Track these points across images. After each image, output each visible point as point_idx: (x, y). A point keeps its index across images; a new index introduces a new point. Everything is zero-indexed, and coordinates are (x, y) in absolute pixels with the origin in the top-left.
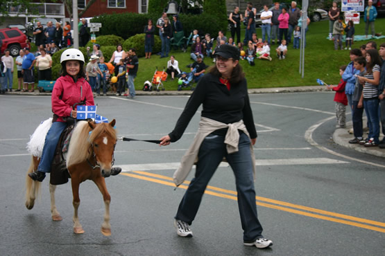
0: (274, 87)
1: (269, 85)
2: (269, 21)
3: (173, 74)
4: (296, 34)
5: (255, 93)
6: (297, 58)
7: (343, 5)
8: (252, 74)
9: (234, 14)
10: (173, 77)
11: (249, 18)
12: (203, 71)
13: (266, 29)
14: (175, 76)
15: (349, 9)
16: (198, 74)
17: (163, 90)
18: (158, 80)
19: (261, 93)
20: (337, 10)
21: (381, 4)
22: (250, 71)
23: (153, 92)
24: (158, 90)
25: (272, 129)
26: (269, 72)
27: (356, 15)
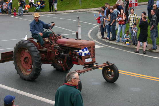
0: (71, 10)
1: (69, 9)
3: (32, 5)
5: (64, 13)
8: (62, 4)
10: (32, 6)
12: (44, 4)
14: (33, 6)
16: (42, 5)
17: (29, 12)
19: (66, 13)
22: (61, 3)
23: (25, 13)
24: (27, 13)
26: (68, 3)
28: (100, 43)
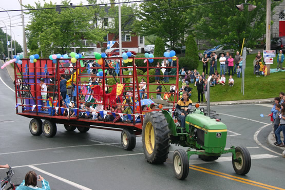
0: (228, 100)
1: (225, 100)
2: (224, 63)
4: (238, 70)
5: (219, 105)
6: (240, 84)
7: (264, 54)
9: (204, 58)
10: (173, 95)
11: (212, 61)
13: (222, 67)
15: (267, 56)
18: (166, 97)
19: (222, 105)
20: (261, 56)
21: (283, 46)
25: (238, 134)
26: (225, 92)
27: (271, 59)
28: (273, 151)
